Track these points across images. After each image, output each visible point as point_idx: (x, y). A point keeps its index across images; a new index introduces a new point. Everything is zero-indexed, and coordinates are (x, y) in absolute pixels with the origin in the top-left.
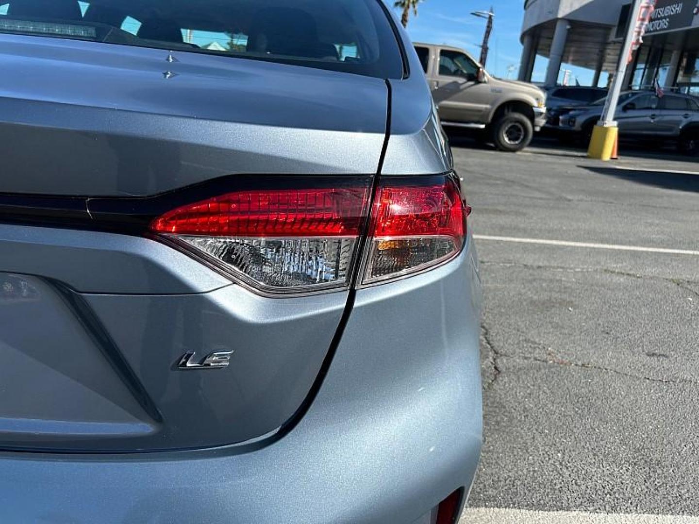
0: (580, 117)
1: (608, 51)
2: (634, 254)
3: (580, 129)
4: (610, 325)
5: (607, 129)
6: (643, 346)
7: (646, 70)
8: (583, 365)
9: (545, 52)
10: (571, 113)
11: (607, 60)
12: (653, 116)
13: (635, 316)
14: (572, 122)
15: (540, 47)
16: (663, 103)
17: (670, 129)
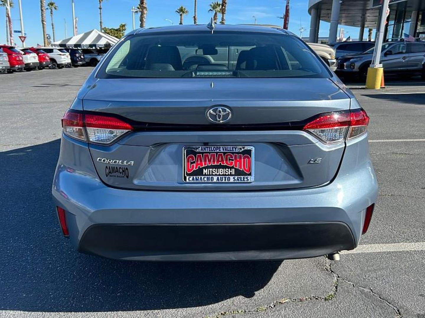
0: (357, 62)
1: (368, 15)
2: (406, 143)
3: (358, 70)
4: (401, 178)
5: (376, 69)
6: (419, 185)
7: (395, 25)
8: (392, 195)
9: (326, 18)
10: (351, 60)
11: (367, 20)
12: (404, 58)
13: (412, 173)
14: (353, 66)
15: (322, 15)
16: (409, 48)
17: (416, 65)
